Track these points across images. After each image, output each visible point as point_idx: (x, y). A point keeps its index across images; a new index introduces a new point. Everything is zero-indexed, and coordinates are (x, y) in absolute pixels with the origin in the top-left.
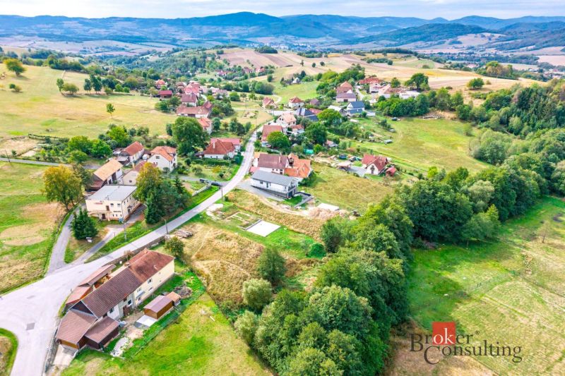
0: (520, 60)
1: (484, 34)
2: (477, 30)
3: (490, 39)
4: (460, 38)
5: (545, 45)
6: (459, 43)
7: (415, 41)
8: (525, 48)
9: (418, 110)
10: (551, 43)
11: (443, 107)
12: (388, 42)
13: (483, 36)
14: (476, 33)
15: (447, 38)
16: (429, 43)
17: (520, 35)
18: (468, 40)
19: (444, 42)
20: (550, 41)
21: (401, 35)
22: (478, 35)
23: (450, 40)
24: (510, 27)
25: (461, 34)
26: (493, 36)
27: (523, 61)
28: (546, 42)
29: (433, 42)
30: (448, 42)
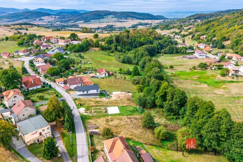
0: (73, 26)
1: (52, 16)
2: (48, 15)
3: (55, 18)
4: (43, 18)
5: (77, 20)
6: (43, 20)
7: (22, 19)
8: (70, 22)
9: (86, 48)
10: (79, 20)
11: (93, 46)
12: (8, 20)
13: (52, 17)
14: (49, 16)
15: (37, 18)
16: (29, 20)
17: (65, 16)
18: (46, 19)
19: (36, 20)
20: (78, 19)
21: (13, 17)
22: (50, 16)
23: (38, 18)
24: (59, 13)
25: (42, 16)
26: (56, 17)
27: (74, 26)
28: (77, 19)
29: (31, 20)
30: (38, 19)
